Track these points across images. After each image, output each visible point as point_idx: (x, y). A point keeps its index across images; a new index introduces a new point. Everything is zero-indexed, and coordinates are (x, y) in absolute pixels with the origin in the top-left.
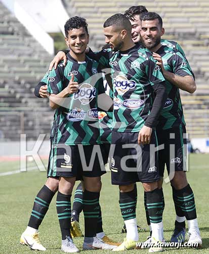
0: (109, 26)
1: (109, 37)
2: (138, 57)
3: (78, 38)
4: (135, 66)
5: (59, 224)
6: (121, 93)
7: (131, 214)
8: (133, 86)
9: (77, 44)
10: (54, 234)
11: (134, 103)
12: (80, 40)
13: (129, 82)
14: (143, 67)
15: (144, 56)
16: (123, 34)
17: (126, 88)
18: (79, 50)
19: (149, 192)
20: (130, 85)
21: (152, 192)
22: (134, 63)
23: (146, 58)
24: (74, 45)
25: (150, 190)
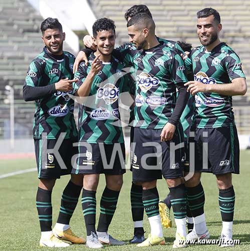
0: (131, 25)
1: (132, 36)
2: (163, 55)
3: (107, 39)
4: (159, 64)
5: (84, 220)
6: (144, 90)
7: (155, 211)
8: (157, 83)
9: (106, 45)
10: (79, 230)
11: (157, 100)
12: (109, 42)
13: (152, 79)
14: (167, 64)
15: (168, 55)
16: (145, 33)
17: (149, 85)
18: (107, 51)
19: (173, 188)
20: (154, 82)
21: (175, 188)
22: (159, 61)
23: (170, 57)
24: (102, 46)
25: (173, 186)
